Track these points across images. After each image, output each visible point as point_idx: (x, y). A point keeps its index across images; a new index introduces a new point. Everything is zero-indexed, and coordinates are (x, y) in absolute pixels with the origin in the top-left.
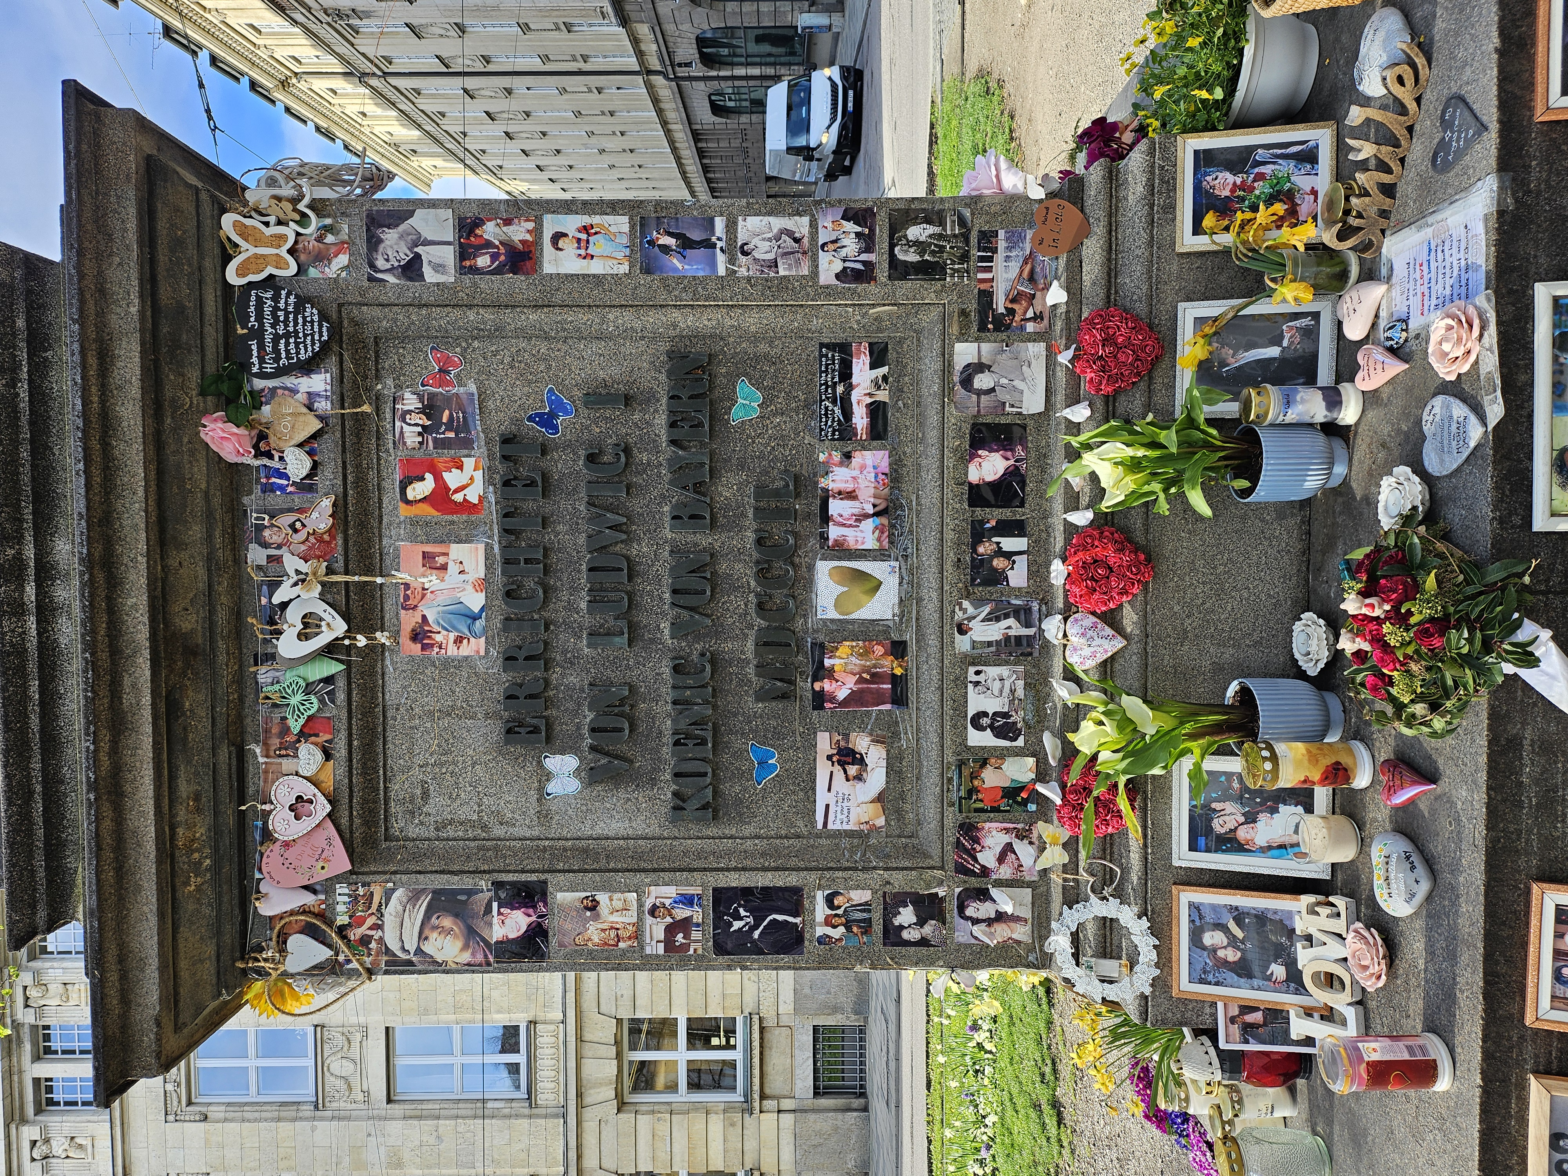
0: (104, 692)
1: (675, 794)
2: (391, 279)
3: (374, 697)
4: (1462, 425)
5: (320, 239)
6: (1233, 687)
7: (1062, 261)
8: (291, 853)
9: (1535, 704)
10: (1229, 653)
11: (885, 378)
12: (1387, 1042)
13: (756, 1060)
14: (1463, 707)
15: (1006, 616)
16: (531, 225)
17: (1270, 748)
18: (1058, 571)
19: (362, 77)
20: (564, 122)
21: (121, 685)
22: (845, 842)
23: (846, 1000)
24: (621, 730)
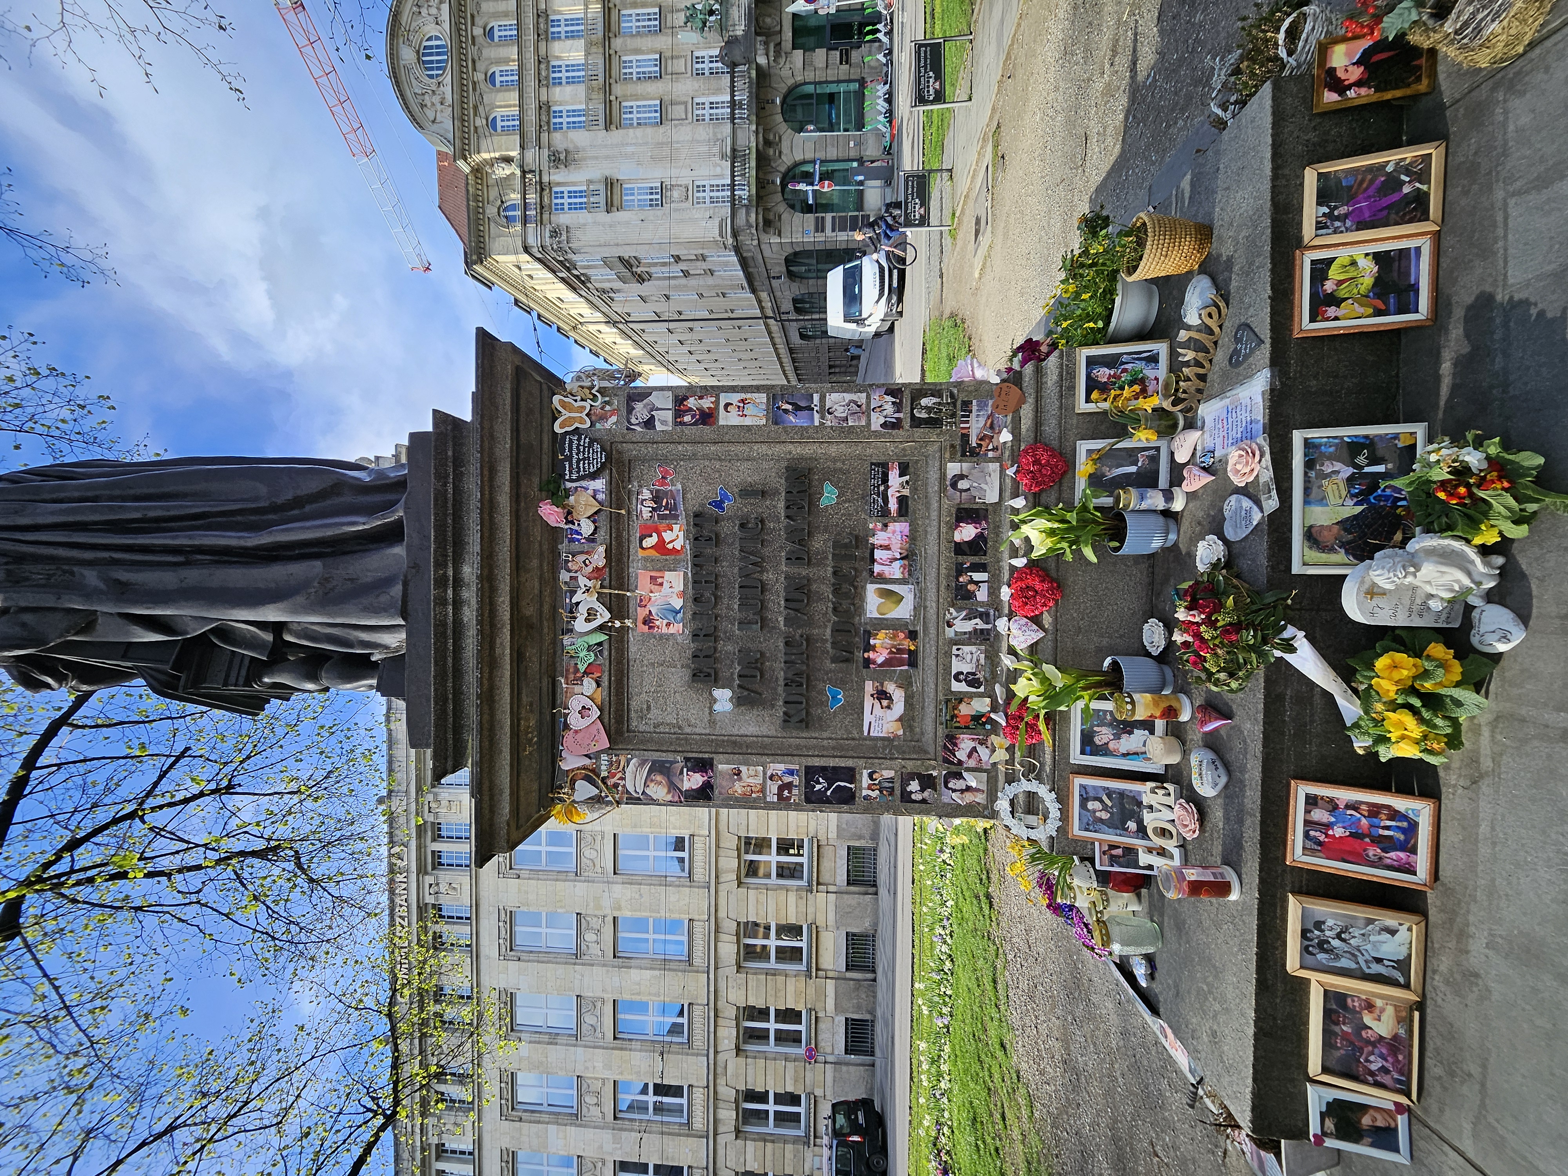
0: (487, 646)
1: (785, 713)
2: (638, 428)
3: (623, 654)
4: (1249, 512)
5: (602, 408)
6: (1108, 661)
7: (1009, 418)
8: (579, 736)
9: (1293, 675)
10: (1105, 642)
11: (907, 482)
12: (1200, 870)
13: (815, 863)
14: (1248, 677)
15: (975, 618)
16: (713, 399)
17: (1130, 696)
18: (1006, 593)
19: (615, 324)
20: (718, 345)
21: (495, 643)
22: (880, 743)
23: (866, 833)
24: (755, 677)
